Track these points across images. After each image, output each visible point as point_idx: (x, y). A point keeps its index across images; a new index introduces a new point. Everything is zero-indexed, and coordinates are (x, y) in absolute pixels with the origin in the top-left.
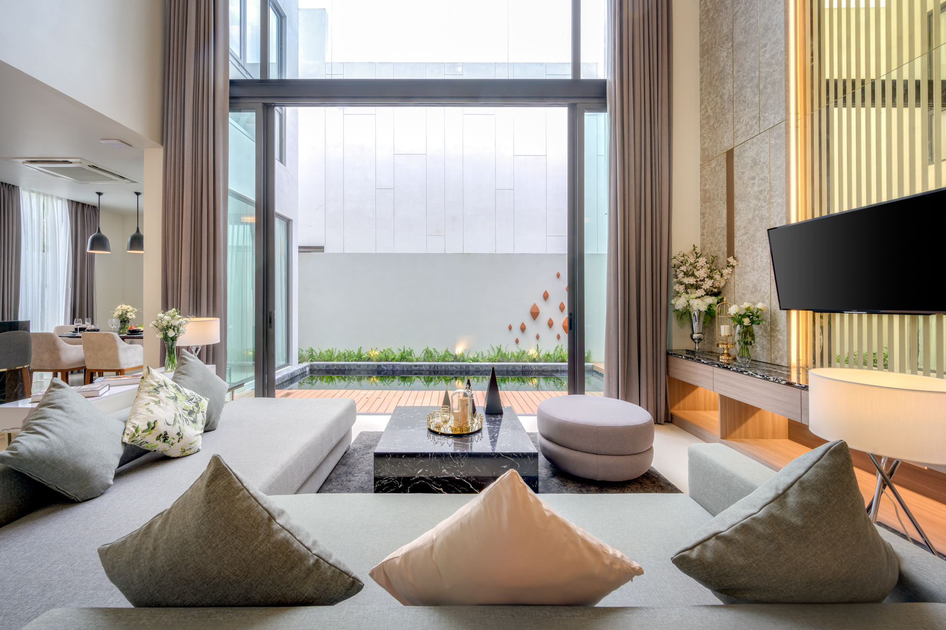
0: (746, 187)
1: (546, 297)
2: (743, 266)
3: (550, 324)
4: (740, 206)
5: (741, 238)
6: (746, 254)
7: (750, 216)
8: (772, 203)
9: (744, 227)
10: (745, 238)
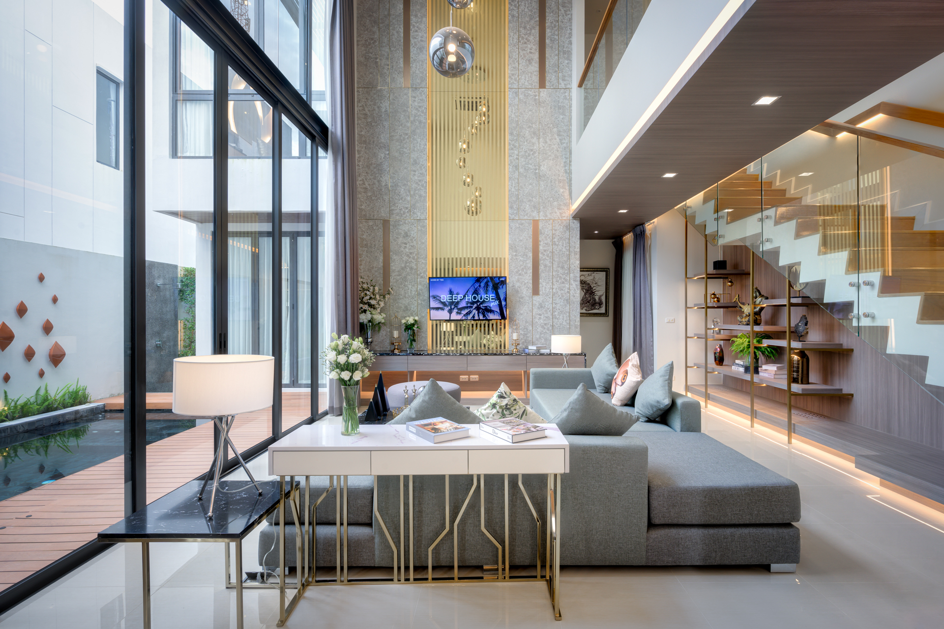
0: (400, 247)
1: (22, 311)
2: (397, 294)
3: (29, 354)
4: (395, 257)
5: (395, 277)
6: (399, 287)
7: (403, 265)
8: (419, 261)
9: (398, 271)
10: (398, 278)
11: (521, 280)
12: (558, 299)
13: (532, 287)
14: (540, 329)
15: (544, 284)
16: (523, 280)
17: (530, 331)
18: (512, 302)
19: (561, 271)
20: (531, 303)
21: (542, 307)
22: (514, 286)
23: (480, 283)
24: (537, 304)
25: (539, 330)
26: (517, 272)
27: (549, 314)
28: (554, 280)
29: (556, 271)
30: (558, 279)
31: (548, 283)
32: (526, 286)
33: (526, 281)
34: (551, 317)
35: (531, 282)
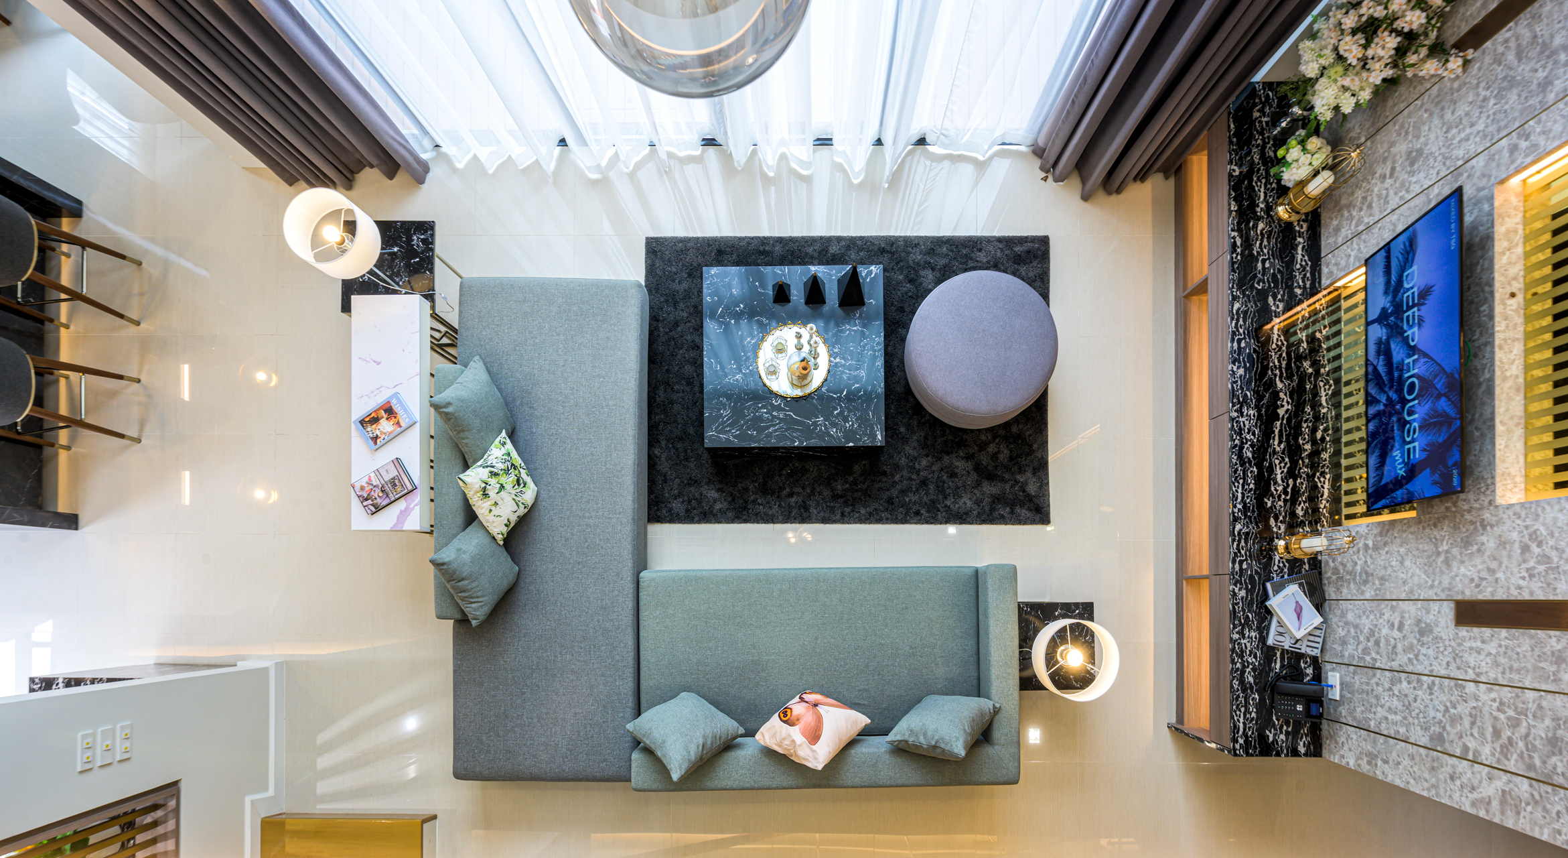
11: (1504, 553)
12: (1443, 698)
13: (1480, 597)
14: (1366, 624)
15: (1492, 648)
16: (1505, 561)
17: (1363, 593)
18: (1435, 525)
19: (1541, 730)
20: (1431, 594)
21: (1422, 633)
22: (1484, 527)
23: (1445, 395)
24: (1431, 617)
25: (1364, 620)
26: (1534, 536)
27: (1402, 660)
28: (1506, 693)
29: (1540, 707)
30: (1511, 713)
31: (1496, 664)
32: (1484, 574)
33: (1500, 575)
34: (1395, 665)
35: (1500, 595)
